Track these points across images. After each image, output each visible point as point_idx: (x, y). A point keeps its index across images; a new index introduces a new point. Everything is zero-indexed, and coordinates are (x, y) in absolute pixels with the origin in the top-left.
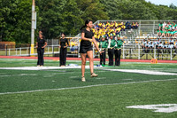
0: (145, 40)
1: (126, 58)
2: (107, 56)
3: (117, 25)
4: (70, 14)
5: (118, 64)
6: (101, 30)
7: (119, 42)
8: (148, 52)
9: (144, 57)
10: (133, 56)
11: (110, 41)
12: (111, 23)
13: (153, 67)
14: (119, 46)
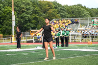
0: (83, 30)
1: (72, 42)
2: (60, 41)
3: (65, 21)
4: (36, 16)
5: (67, 45)
6: (56, 25)
7: (67, 32)
8: (85, 37)
9: (84, 41)
10: (77, 41)
11: (61, 32)
12: (62, 20)
13: (89, 47)
14: (68, 34)
